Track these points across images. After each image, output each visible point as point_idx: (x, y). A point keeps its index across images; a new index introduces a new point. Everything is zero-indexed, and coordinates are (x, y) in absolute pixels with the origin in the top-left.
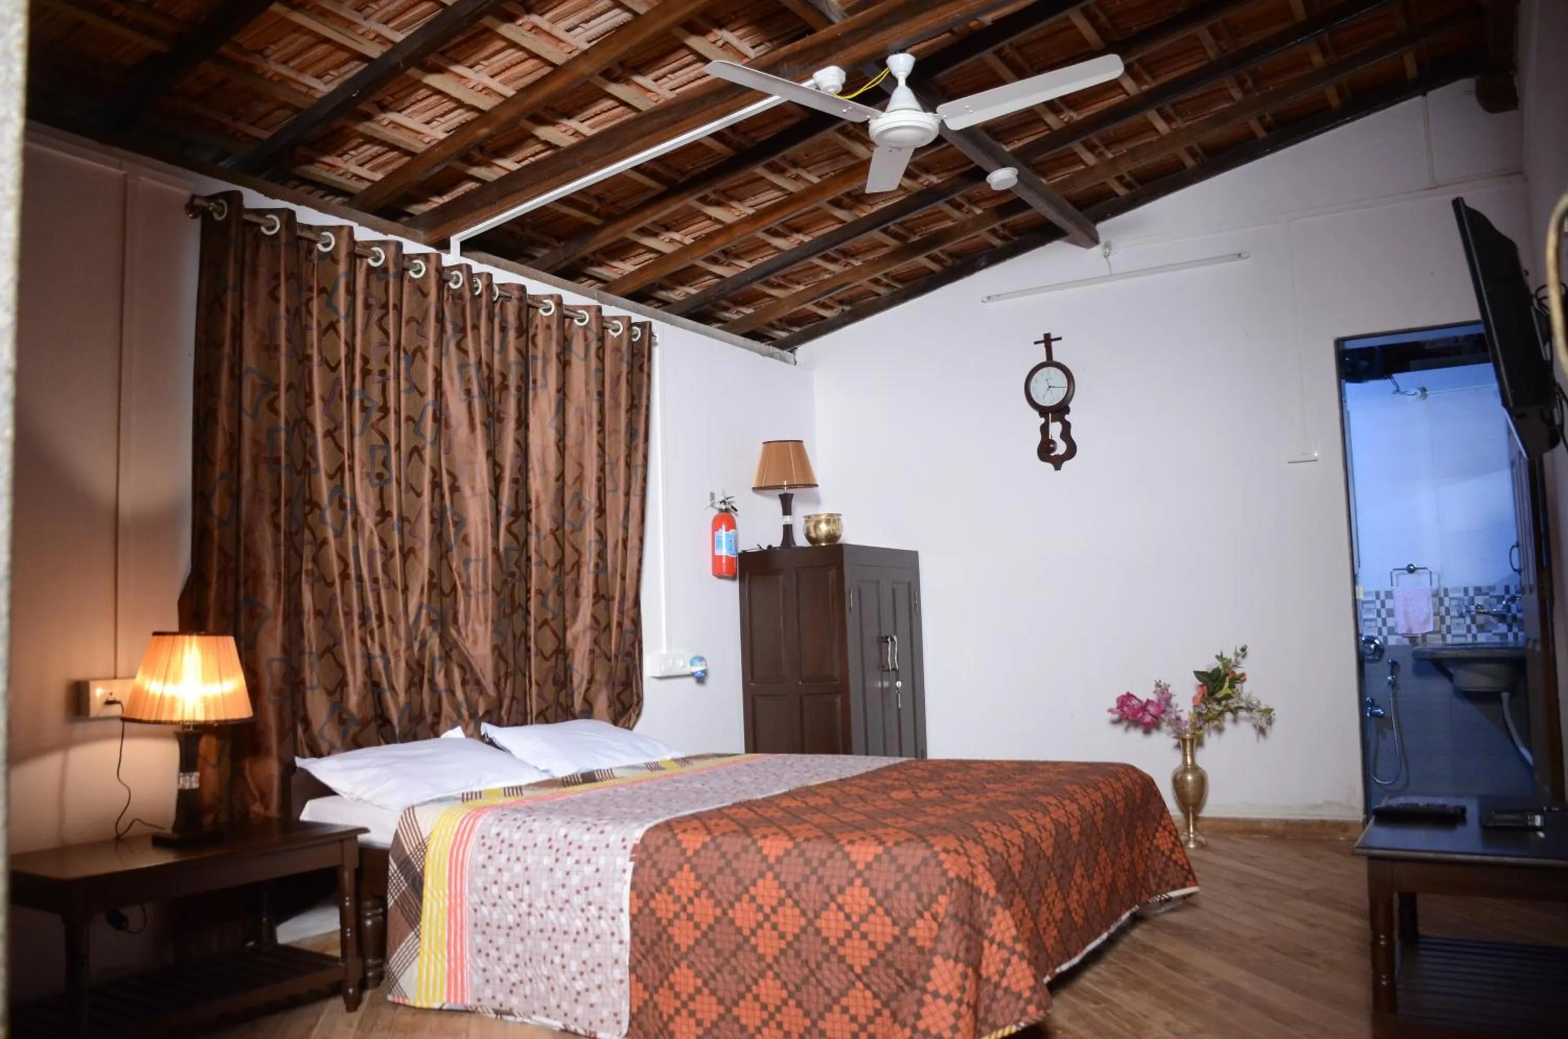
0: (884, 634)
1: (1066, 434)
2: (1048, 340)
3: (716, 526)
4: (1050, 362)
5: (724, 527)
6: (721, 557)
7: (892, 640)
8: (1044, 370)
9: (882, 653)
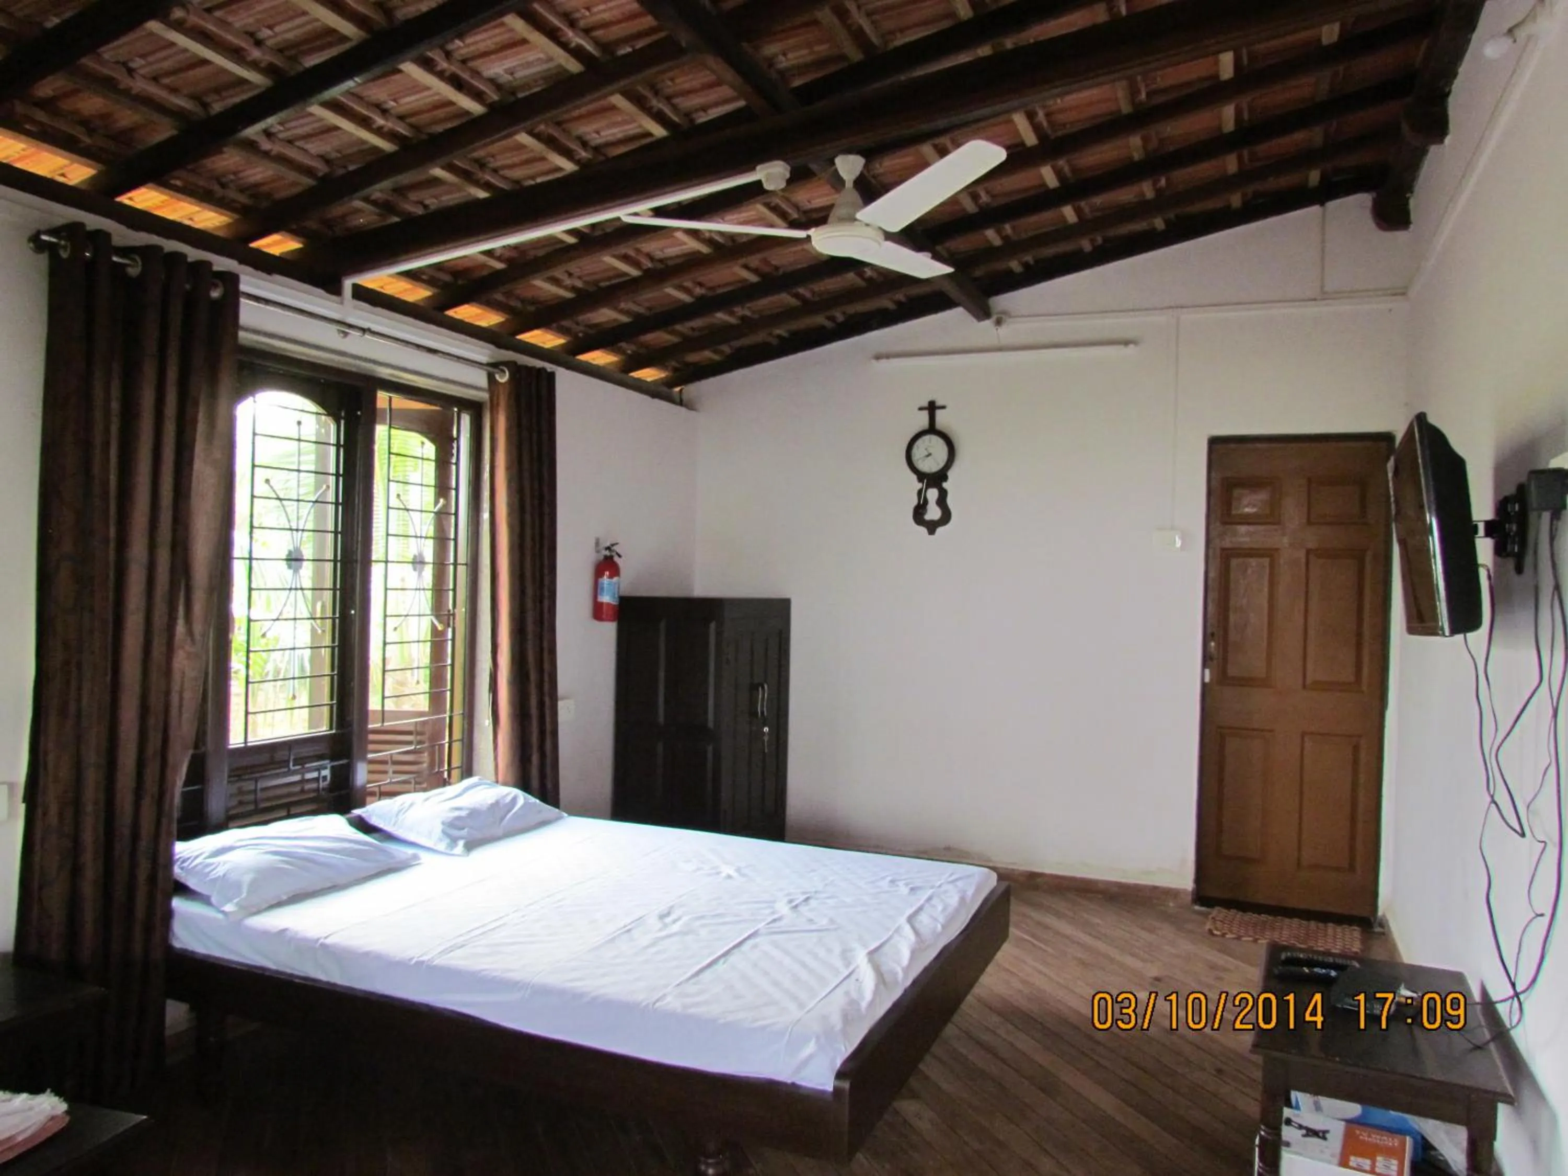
0: (756, 681)
1: (942, 502)
2: (932, 408)
3: (599, 571)
4: (932, 429)
5: (607, 573)
6: (602, 604)
7: (763, 688)
8: (927, 438)
9: (753, 702)
